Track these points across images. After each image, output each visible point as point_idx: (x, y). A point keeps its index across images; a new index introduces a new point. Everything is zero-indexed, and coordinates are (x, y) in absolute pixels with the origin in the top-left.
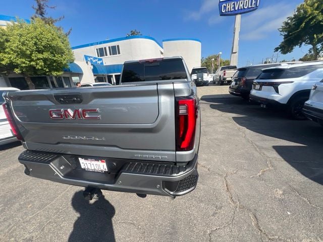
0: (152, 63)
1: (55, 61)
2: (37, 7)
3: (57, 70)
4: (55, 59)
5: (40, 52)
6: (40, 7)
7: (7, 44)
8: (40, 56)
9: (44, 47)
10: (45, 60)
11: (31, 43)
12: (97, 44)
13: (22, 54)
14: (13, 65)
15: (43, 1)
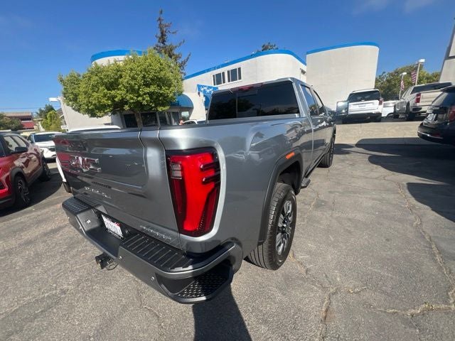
0: (247, 91)
1: (161, 94)
2: (159, 35)
3: (163, 105)
4: (162, 92)
5: (147, 85)
7: (120, 80)
8: (147, 90)
9: (151, 79)
10: (151, 94)
11: (139, 78)
12: (215, 68)
13: (131, 90)
14: (123, 102)
15: (166, 26)
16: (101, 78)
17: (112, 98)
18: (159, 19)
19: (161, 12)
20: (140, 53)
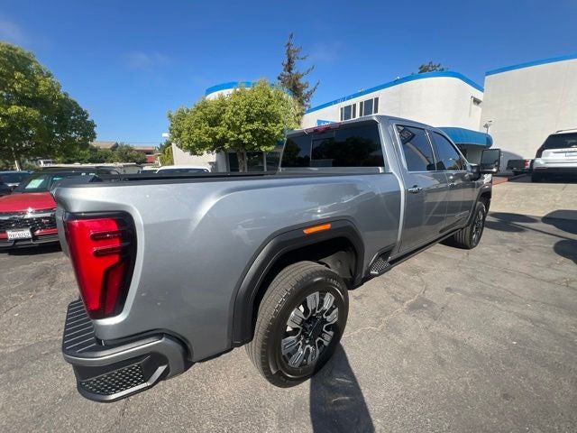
1: (267, 132)
4: (266, 129)
5: (250, 121)
6: (290, 61)
7: (223, 116)
8: (250, 127)
9: (256, 114)
10: (253, 132)
11: (242, 113)
12: (344, 100)
13: (232, 126)
14: (224, 140)
15: (294, 52)
16: (205, 114)
17: (213, 135)
18: (288, 44)
19: (291, 36)
20: (248, 84)
